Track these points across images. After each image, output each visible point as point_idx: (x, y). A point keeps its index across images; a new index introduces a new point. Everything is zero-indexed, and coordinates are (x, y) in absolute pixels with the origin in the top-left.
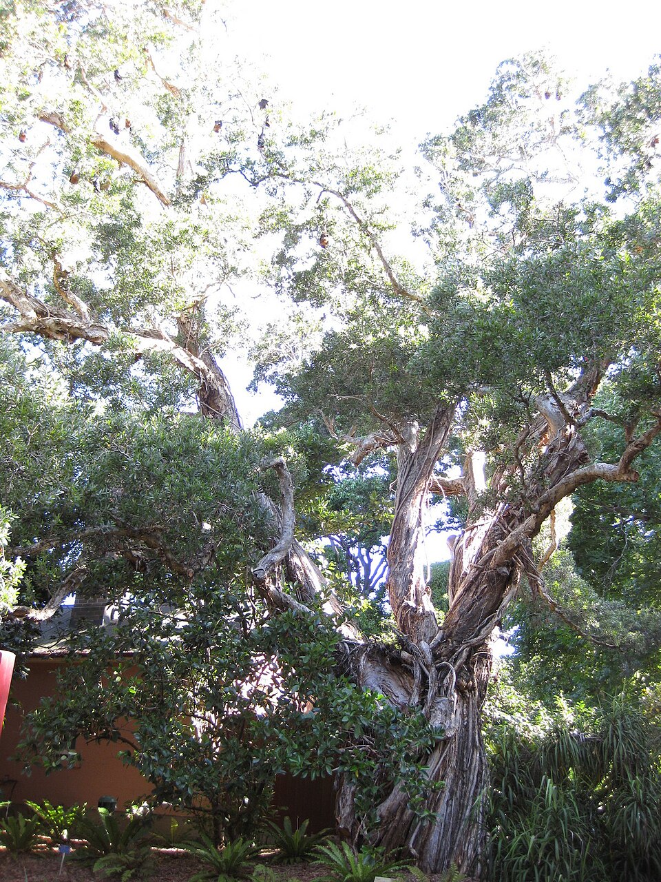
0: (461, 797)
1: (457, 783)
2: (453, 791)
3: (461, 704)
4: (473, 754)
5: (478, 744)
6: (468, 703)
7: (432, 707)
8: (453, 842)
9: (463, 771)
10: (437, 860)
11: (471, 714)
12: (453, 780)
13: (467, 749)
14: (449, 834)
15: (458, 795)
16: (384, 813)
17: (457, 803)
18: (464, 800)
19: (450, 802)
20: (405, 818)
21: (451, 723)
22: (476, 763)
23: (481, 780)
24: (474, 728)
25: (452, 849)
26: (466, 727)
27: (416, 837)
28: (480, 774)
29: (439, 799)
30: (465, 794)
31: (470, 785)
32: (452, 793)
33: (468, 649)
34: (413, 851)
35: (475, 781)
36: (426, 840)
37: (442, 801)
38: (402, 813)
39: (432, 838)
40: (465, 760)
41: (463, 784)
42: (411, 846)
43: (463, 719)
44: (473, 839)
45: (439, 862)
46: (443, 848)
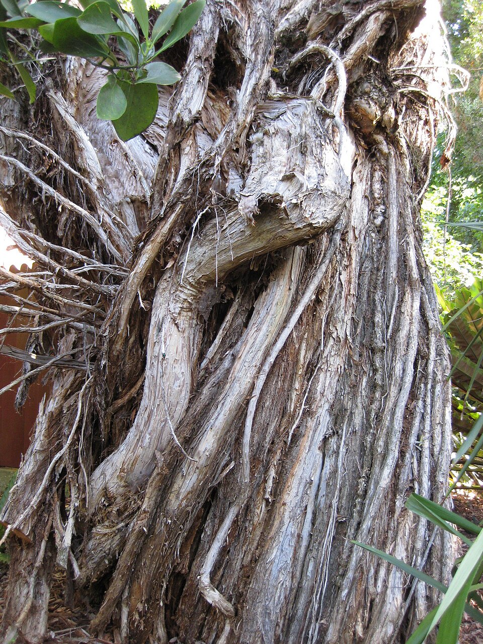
0: (366, 427)
1: (355, 387)
2: (343, 410)
3: (366, 171)
4: (401, 300)
5: (415, 274)
6: (386, 170)
7: (254, 126)
8: (338, 567)
9: (373, 351)
10: (290, 620)
11: (393, 196)
12: (343, 376)
13: (384, 288)
14: (327, 541)
15: (358, 420)
16: (115, 487)
17: (355, 445)
18: (375, 438)
19: (333, 441)
20: (174, 503)
21: (322, 176)
22: (410, 326)
23: (425, 376)
24: (402, 232)
25: (334, 588)
26: (382, 230)
27: (224, 551)
28: (422, 357)
29: (296, 437)
30: (379, 418)
31: (393, 391)
32: (339, 415)
33: (382, 16)
34: (213, 596)
35: (409, 379)
36: (254, 560)
37: (305, 443)
38: (165, 487)
39: (274, 554)
40: (378, 318)
41: (373, 386)
42: (205, 580)
43: (372, 211)
44: (401, 554)
45: (294, 627)
46: (306, 584)
